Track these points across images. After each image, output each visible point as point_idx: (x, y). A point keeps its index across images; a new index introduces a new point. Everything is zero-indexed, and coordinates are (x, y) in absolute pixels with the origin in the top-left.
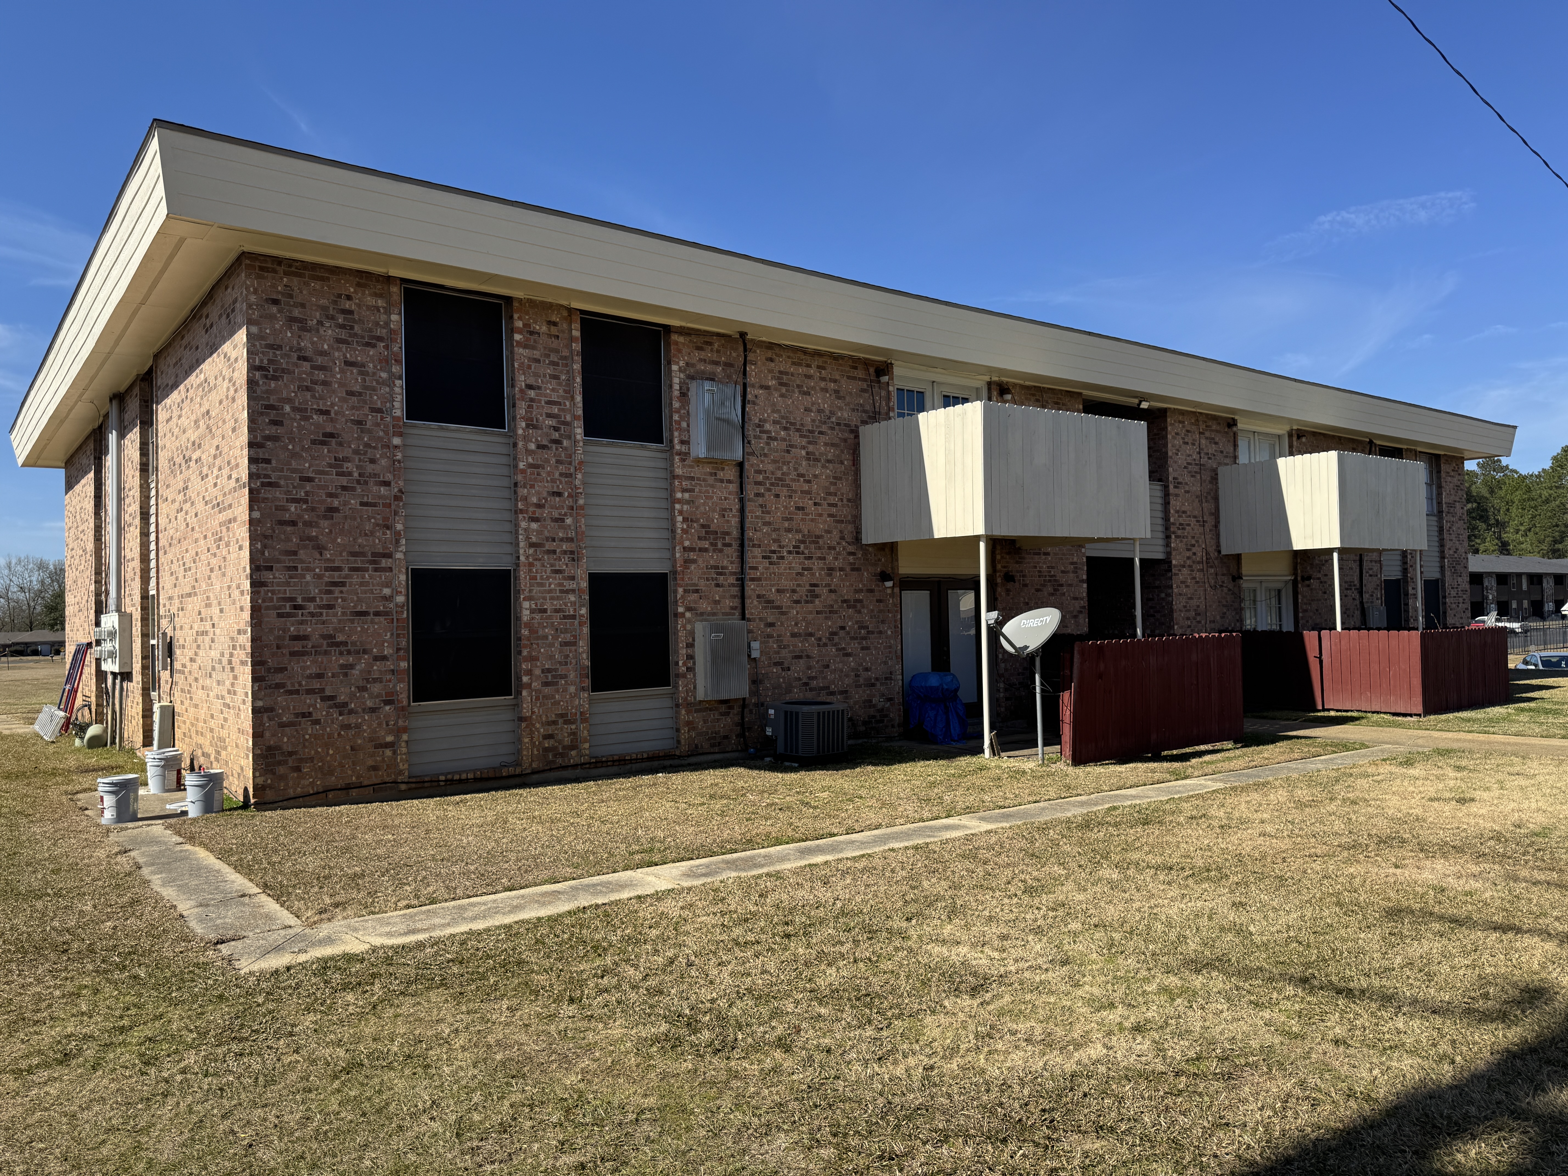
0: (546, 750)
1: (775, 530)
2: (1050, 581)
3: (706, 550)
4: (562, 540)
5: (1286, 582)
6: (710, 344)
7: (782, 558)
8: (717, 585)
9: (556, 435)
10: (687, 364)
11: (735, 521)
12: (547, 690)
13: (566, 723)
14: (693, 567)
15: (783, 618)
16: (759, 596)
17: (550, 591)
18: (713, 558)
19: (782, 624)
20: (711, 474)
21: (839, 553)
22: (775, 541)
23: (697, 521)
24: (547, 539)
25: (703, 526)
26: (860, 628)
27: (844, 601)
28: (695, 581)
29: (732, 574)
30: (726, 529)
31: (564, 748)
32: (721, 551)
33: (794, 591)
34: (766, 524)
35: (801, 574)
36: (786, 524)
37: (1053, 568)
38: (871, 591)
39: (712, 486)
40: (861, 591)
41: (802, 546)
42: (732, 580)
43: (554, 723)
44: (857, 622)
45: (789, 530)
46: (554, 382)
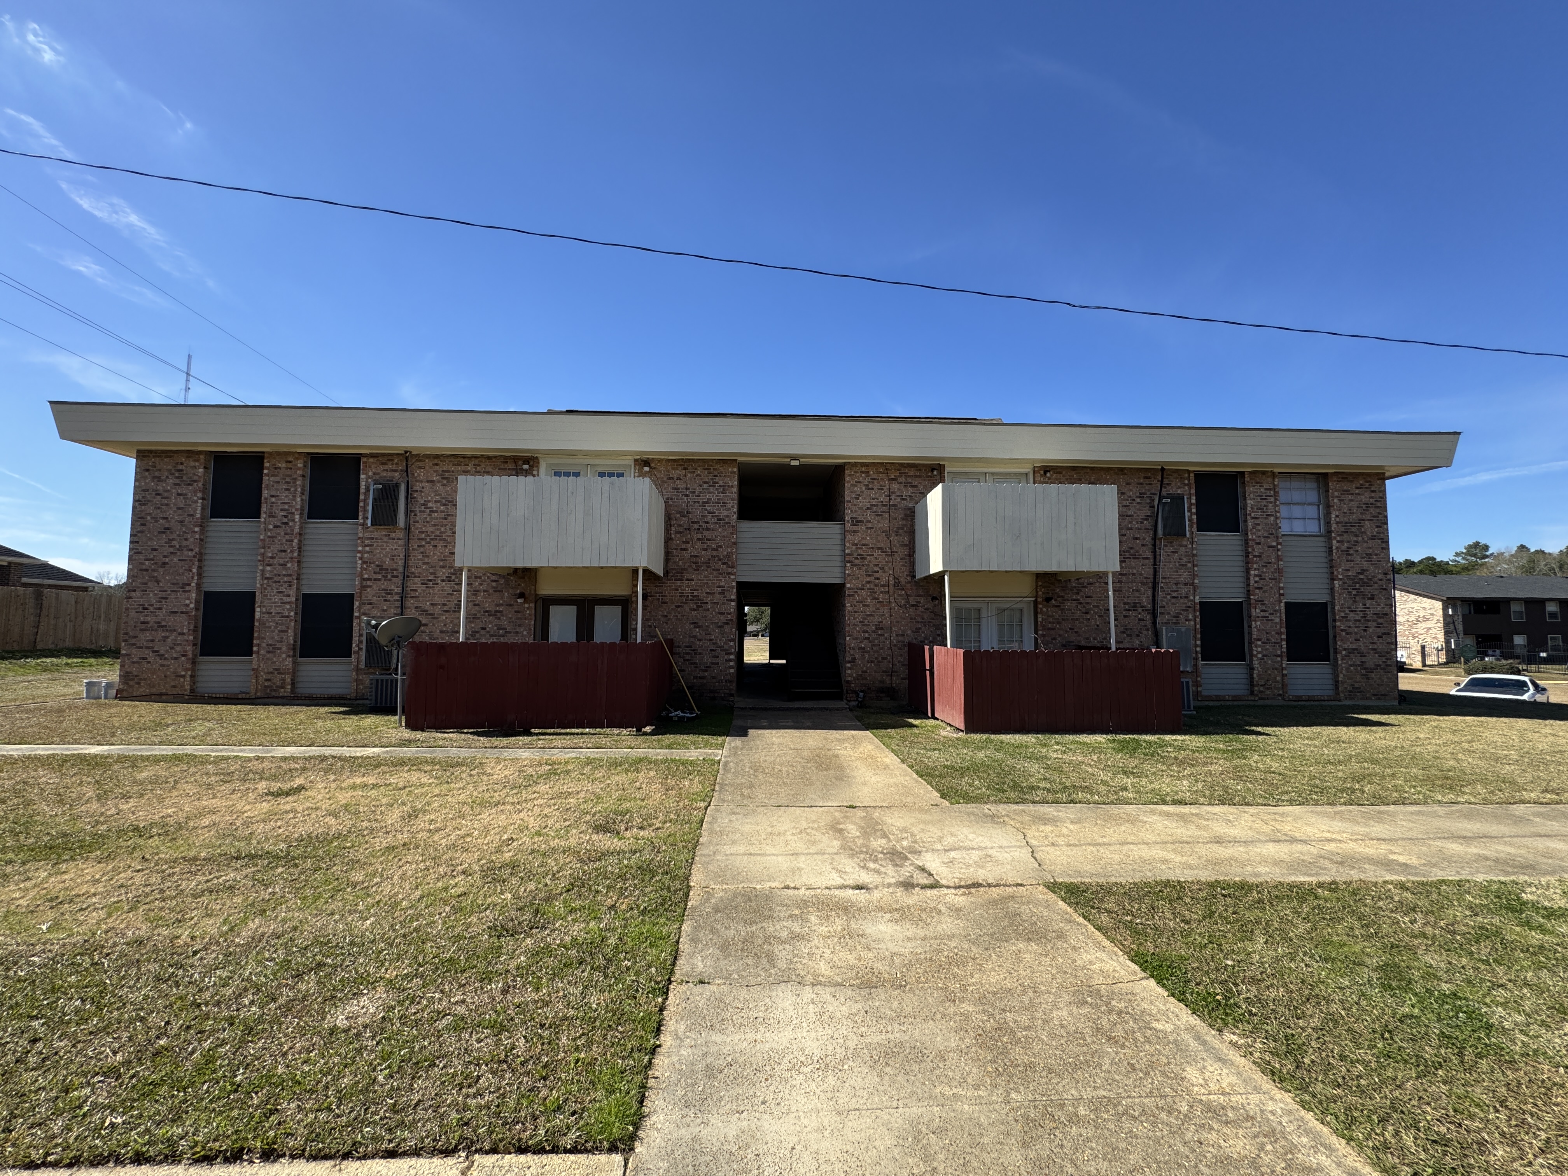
0: (265, 687)
1: (432, 567)
2: (691, 600)
3: (379, 580)
4: (284, 575)
5: (1029, 602)
6: (392, 460)
7: (437, 584)
8: (385, 600)
9: (285, 520)
10: (374, 474)
11: (401, 562)
12: (268, 655)
13: (279, 673)
14: (369, 590)
15: (435, 621)
16: (416, 607)
17: (275, 603)
18: (384, 585)
19: (434, 625)
20: (386, 535)
21: (484, 581)
22: (431, 574)
23: (374, 563)
24: (275, 575)
25: (378, 566)
26: (499, 629)
27: (487, 611)
28: (370, 598)
29: (396, 594)
30: (395, 567)
31: (277, 687)
32: (390, 580)
33: (444, 605)
34: (424, 563)
35: (452, 594)
36: (441, 563)
37: (695, 590)
38: (511, 605)
39: (387, 542)
40: (502, 605)
41: (453, 577)
42: (397, 597)
43: (272, 673)
44: (496, 625)
45: (443, 567)
46: (287, 492)
